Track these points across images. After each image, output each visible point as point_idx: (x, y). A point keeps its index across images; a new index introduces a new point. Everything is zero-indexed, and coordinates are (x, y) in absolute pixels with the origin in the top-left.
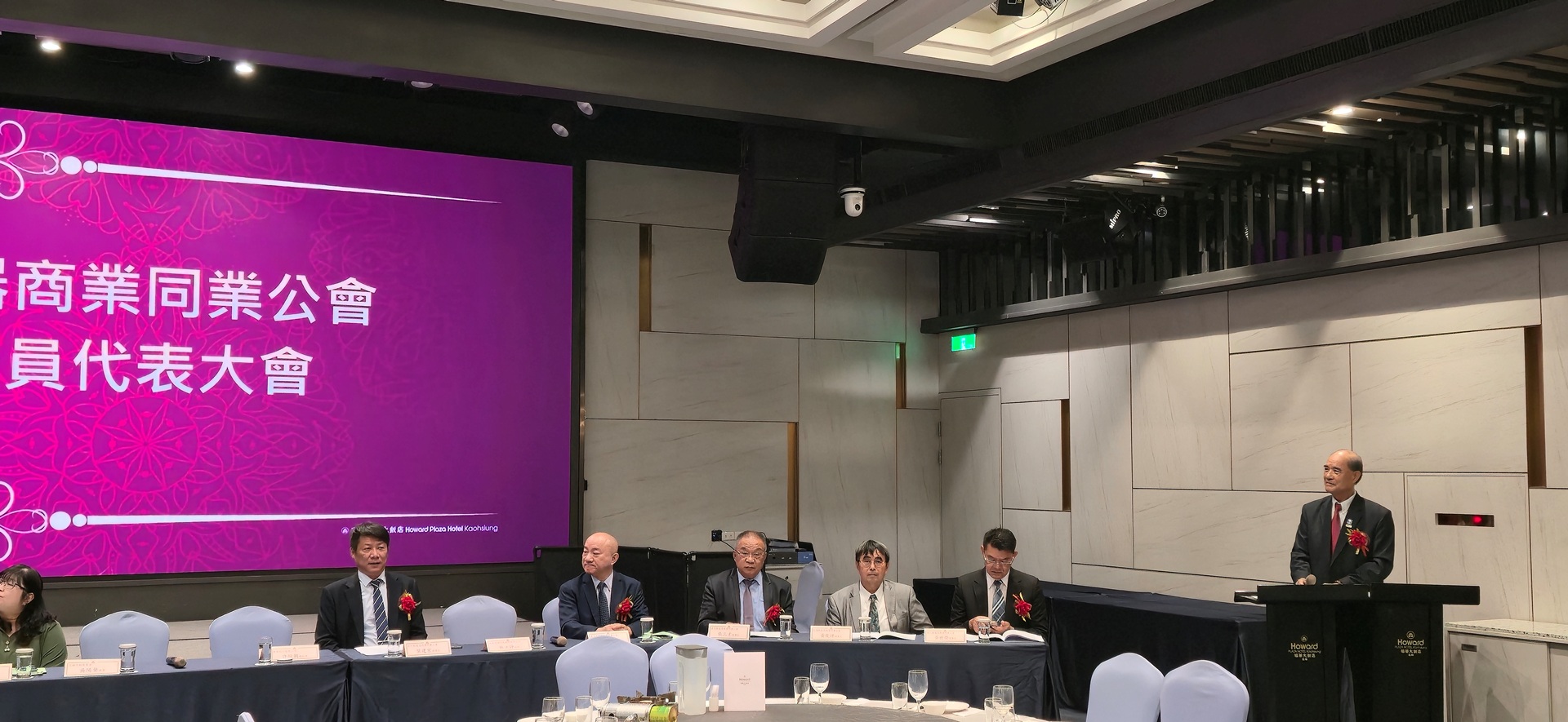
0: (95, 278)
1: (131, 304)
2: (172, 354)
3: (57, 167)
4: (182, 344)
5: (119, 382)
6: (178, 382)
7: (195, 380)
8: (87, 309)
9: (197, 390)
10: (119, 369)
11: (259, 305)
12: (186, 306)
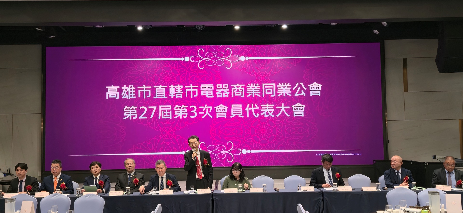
0: (249, 88)
1: (258, 94)
2: (269, 107)
3: (239, 59)
4: (271, 104)
5: (256, 115)
6: (271, 114)
7: (275, 113)
8: (248, 96)
9: (275, 116)
10: (256, 111)
11: (290, 92)
12: (272, 93)
